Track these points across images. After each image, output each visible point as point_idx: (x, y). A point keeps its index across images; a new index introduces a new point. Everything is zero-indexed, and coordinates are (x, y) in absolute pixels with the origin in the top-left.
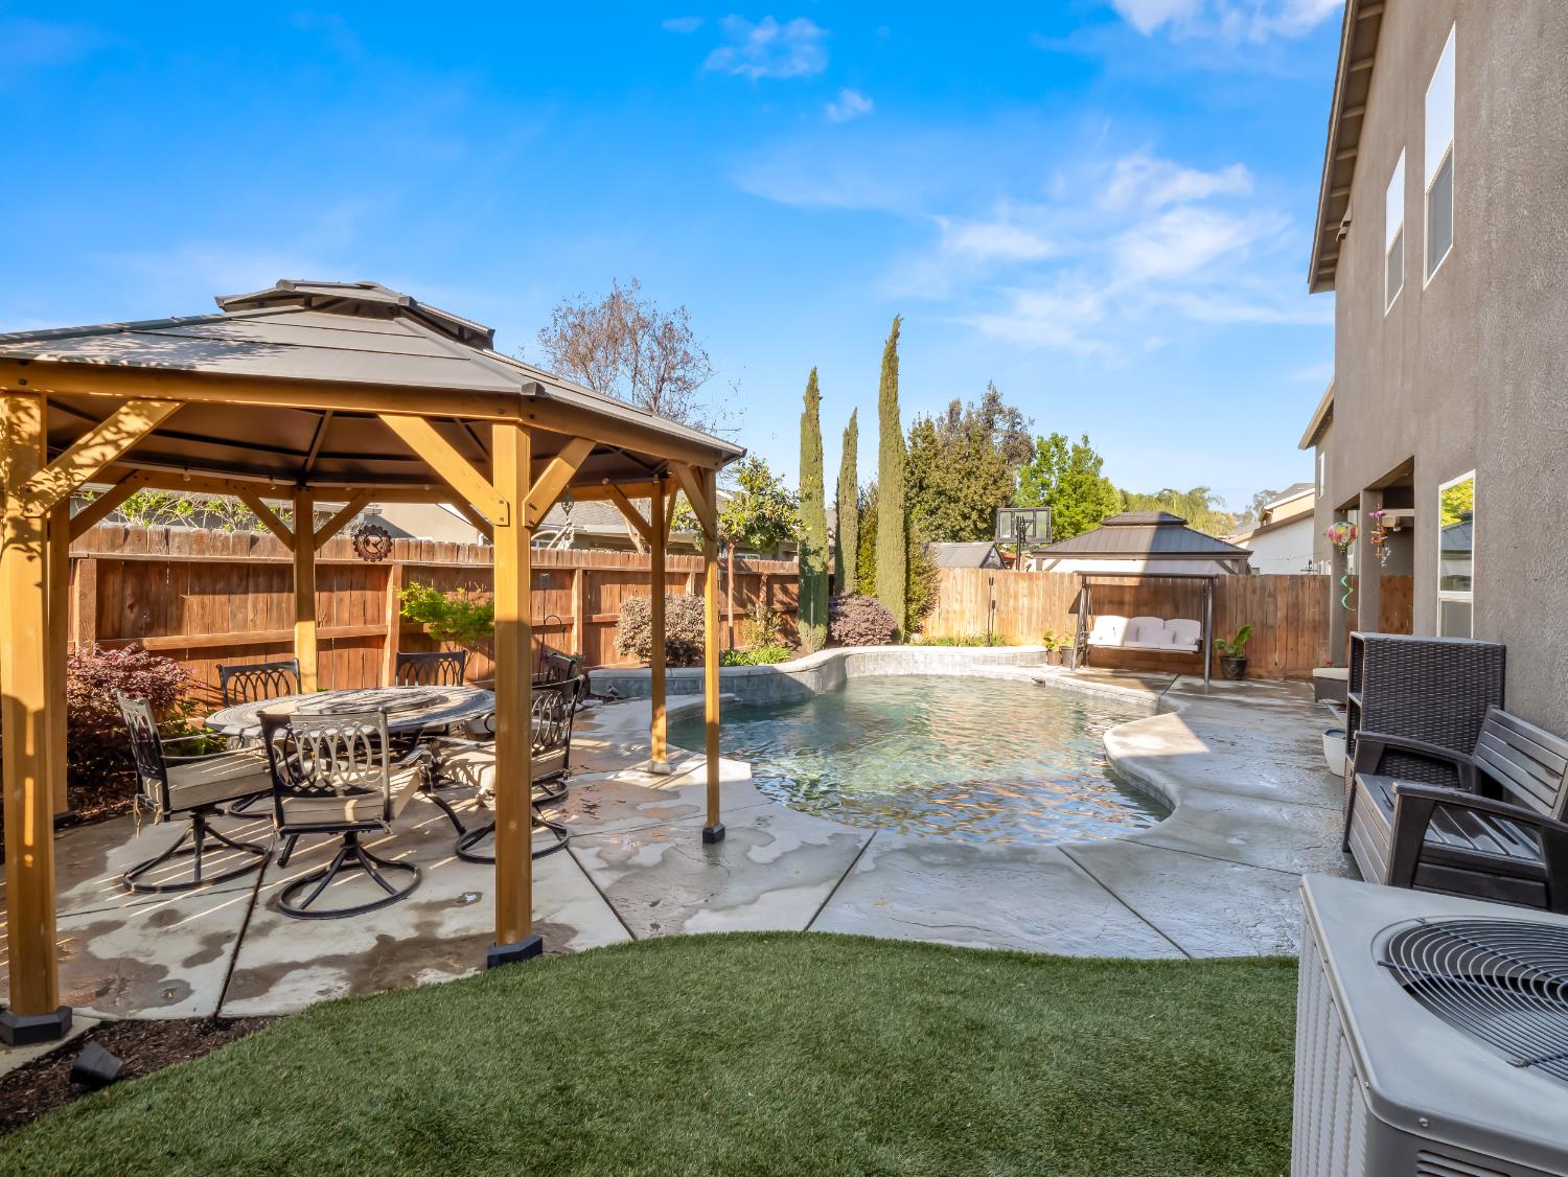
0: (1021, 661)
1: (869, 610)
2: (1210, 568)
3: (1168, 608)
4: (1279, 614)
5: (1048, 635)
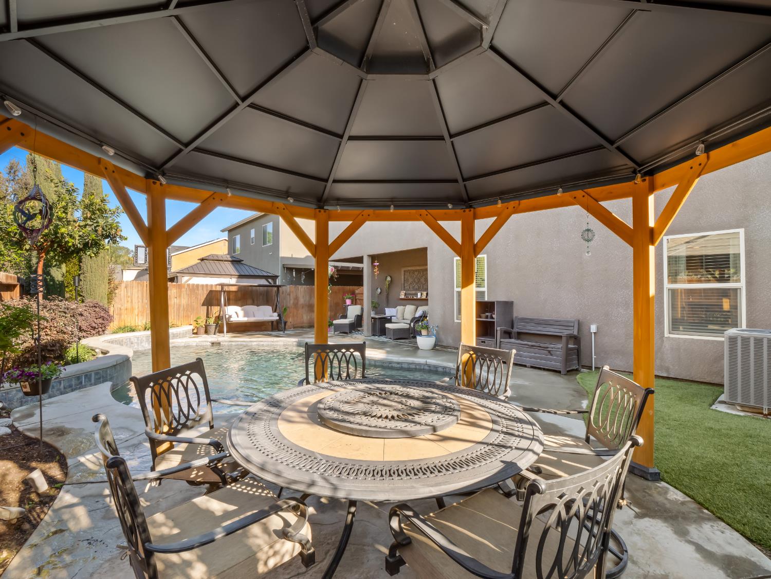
5: (197, 319)
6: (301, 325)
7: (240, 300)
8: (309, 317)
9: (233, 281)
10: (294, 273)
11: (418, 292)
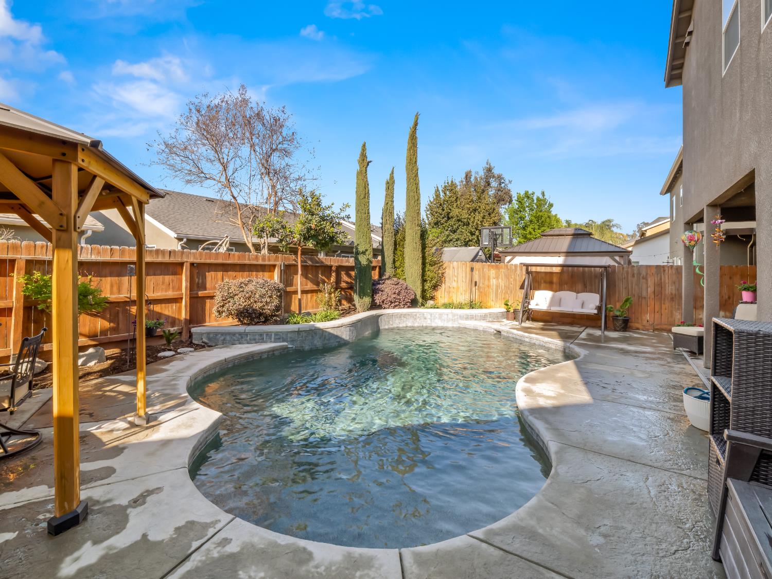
0: (490, 317)
1: (397, 287)
2: (606, 261)
3: (580, 286)
4: (649, 289)
5: (508, 303)
9: (560, 260)
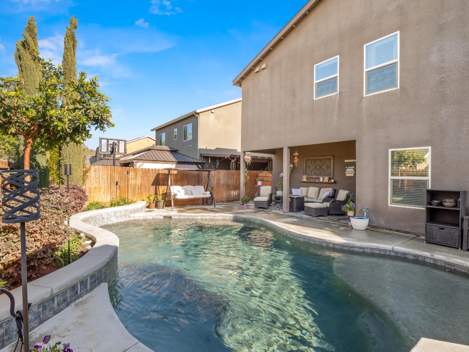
5: (150, 196)
6: (221, 200)
7: (179, 181)
8: (227, 194)
9: (173, 166)
10: (210, 160)
11: (319, 177)
